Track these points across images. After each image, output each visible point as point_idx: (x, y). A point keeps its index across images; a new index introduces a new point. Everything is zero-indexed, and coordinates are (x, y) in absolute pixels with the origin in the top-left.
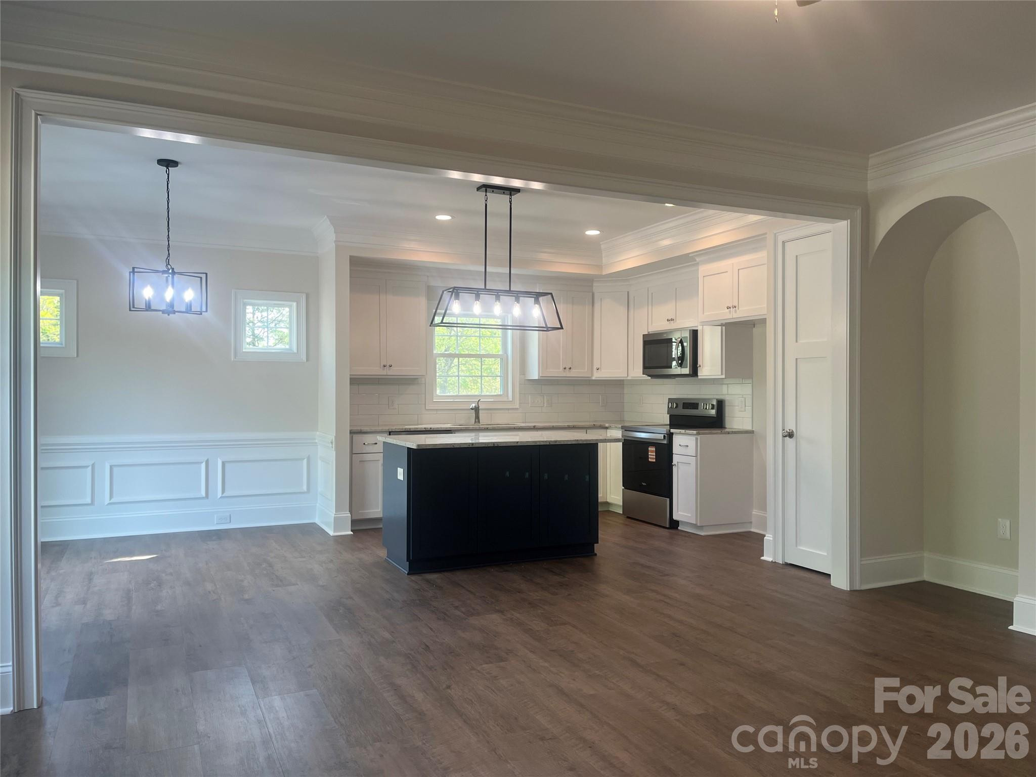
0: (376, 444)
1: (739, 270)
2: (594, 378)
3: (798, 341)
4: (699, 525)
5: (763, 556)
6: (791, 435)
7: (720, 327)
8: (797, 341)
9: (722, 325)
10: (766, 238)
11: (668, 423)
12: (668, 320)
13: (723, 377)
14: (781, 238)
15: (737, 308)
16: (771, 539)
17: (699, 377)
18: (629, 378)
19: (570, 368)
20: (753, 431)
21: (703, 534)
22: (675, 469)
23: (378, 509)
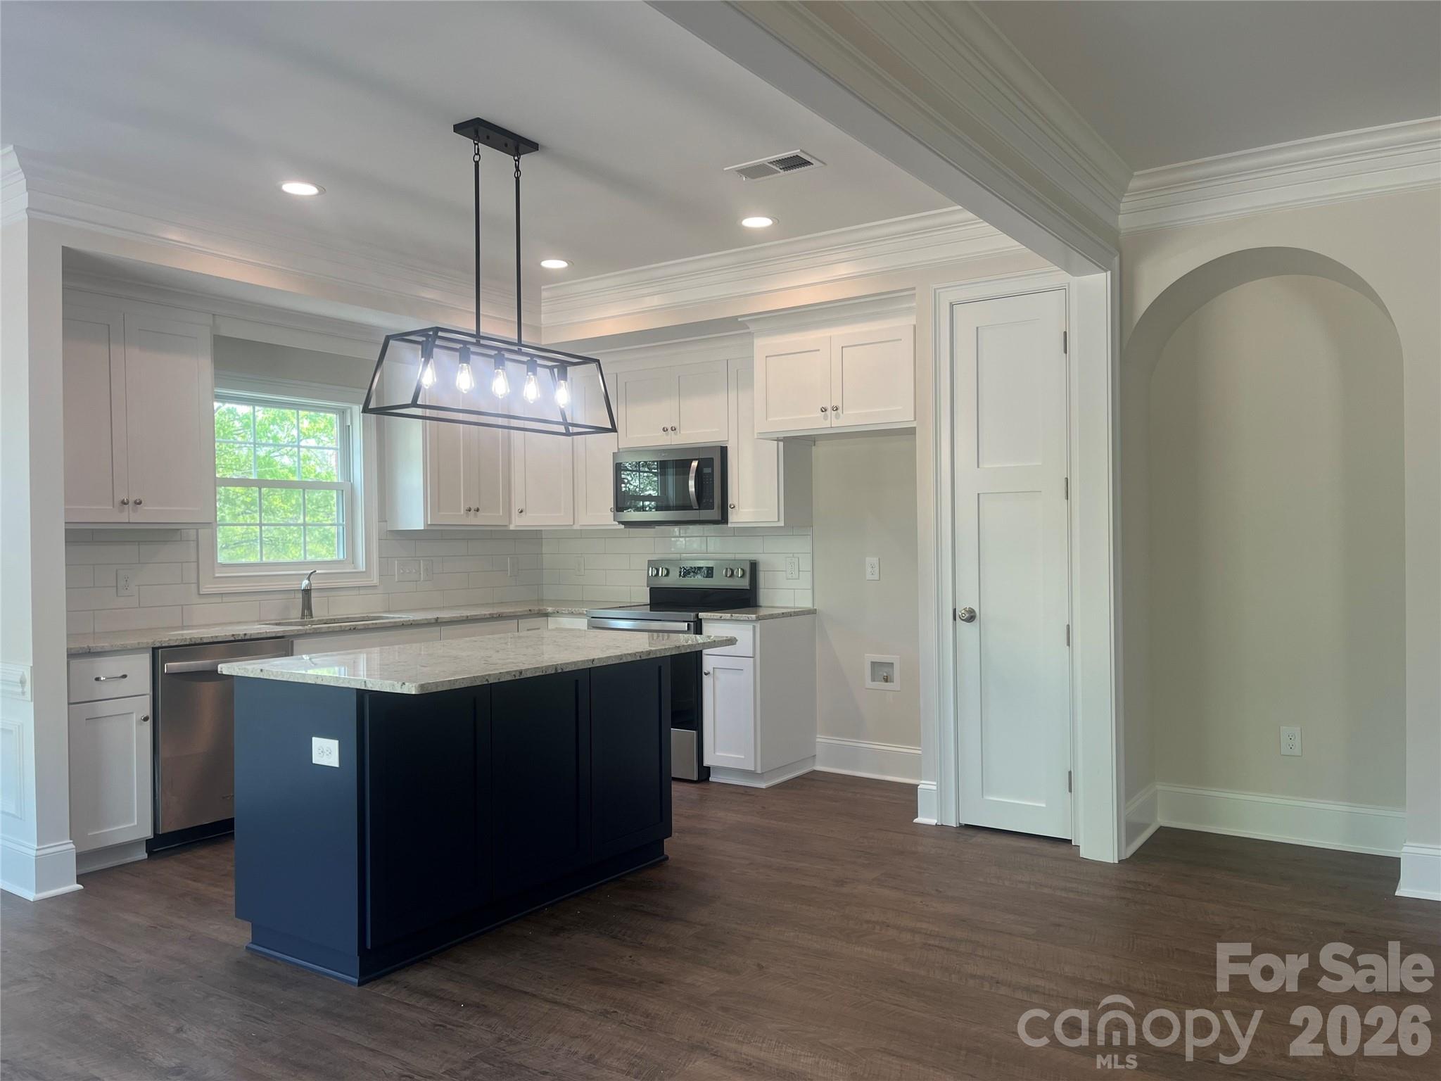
0: (125, 676)
1: (842, 347)
2: (512, 527)
3: (980, 466)
4: (759, 772)
5: (917, 817)
6: (971, 617)
7: (776, 442)
8: (978, 467)
9: (778, 440)
10: (914, 295)
11: (649, 602)
12: (665, 430)
13: (782, 524)
14: (946, 298)
15: (840, 411)
16: (935, 788)
17: (729, 525)
18: (576, 527)
19: (478, 510)
20: (816, 610)
21: (763, 785)
22: (707, 682)
23: (133, 821)
